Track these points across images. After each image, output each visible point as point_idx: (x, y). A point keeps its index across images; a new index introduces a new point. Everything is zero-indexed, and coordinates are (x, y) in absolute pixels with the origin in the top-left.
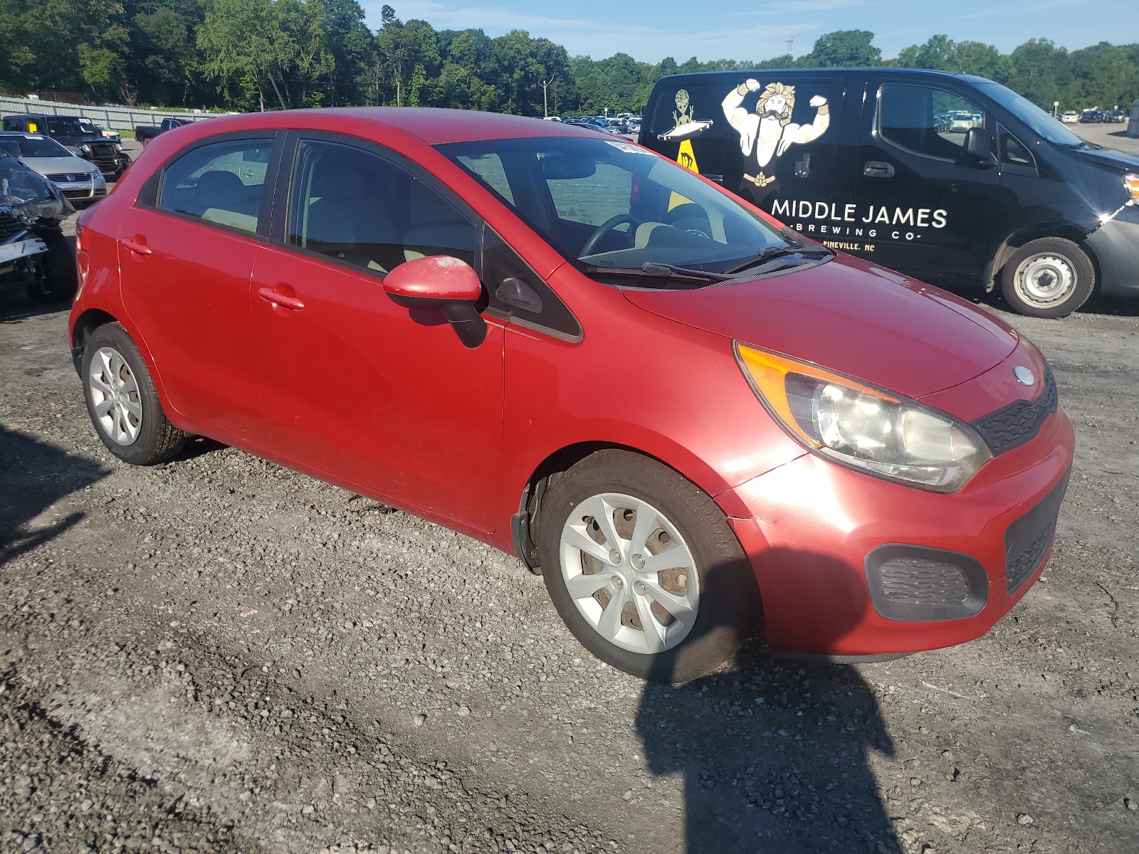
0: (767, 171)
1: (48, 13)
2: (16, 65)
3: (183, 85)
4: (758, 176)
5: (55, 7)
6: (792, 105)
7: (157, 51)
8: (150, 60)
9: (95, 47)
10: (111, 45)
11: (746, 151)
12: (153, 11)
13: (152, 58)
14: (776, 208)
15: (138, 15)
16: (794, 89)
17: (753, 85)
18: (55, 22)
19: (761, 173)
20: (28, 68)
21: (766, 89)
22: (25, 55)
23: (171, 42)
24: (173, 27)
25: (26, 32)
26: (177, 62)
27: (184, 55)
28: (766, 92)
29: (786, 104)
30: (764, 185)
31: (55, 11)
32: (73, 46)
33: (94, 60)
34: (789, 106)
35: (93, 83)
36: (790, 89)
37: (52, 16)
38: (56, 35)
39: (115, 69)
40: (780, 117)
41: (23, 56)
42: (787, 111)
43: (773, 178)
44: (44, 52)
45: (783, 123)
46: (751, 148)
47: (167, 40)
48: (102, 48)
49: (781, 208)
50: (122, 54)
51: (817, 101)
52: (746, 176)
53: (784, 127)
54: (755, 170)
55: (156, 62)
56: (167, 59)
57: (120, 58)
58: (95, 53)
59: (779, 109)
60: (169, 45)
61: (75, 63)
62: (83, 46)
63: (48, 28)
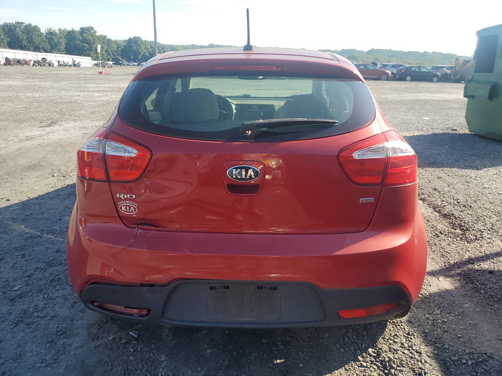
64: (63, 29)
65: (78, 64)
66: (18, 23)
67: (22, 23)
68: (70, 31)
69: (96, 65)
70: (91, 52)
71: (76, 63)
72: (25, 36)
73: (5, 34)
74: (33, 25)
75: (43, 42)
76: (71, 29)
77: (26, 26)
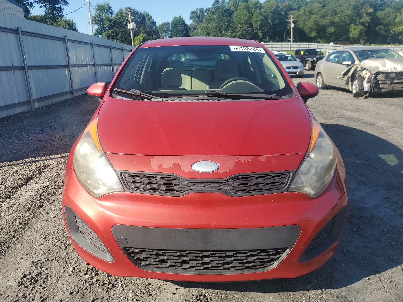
1: (343, 15)
2: (328, 33)
3: (388, 36)
5: (346, 13)
7: (382, 24)
8: (377, 28)
9: (356, 25)
10: (363, 24)
12: (384, 9)
13: (379, 27)
15: (378, 12)
18: (345, 18)
20: (331, 34)
22: (332, 30)
23: (388, 20)
24: (390, 15)
25: (334, 22)
26: (388, 28)
27: (392, 25)
31: (346, 14)
32: (349, 25)
33: (355, 29)
35: (352, 38)
37: (344, 16)
38: (344, 22)
39: (361, 32)
41: (331, 30)
44: (339, 28)
47: (386, 20)
48: (359, 25)
50: (366, 27)
55: (380, 29)
56: (385, 27)
57: (365, 28)
58: (356, 27)
60: (387, 21)
61: (348, 31)
62: (352, 25)
63: (342, 20)
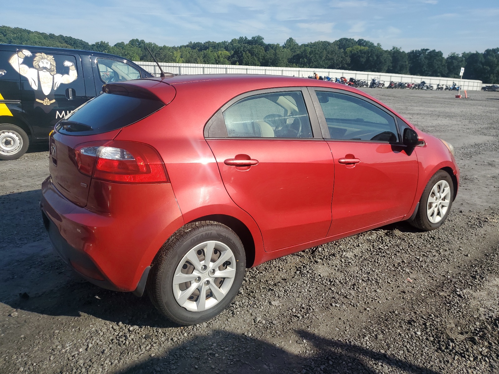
0: (50, 97)
4: (45, 100)
6: (55, 65)
11: (35, 87)
14: (58, 115)
16: (53, 57)
17: (27, 53)
19: (47, 99)
21: (36, 56)
28: (37, 58)
29: (51, 64)
30: (49, 104)
34: (53, 65)
36: (51, 57)
40: (50, 70)
42: (52, 67)
43: (54, 101)
45: (52, 73)
46: (37, 86)
49: (61, 115)
51: (67, 63)
52: (37, 100)
53: (53, 76)
54: (43, 97)
59: (48, 66)
64: (467, 52)
65: (458, 87)
66: (424, 49)
67: (427, 50)
68: (474, 54)
69: (484, 88)
70: (492, 75)
71: (456, 87)
72: (427, 61)
73: (410, 60)
74: (437, 51)
75: (443, 66)
76: (475, 52)
77: (430, 52)
